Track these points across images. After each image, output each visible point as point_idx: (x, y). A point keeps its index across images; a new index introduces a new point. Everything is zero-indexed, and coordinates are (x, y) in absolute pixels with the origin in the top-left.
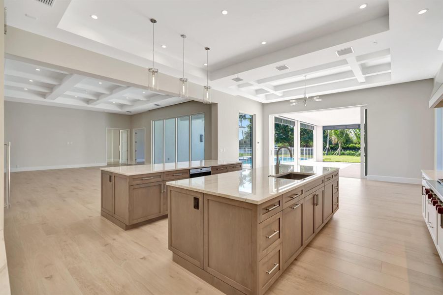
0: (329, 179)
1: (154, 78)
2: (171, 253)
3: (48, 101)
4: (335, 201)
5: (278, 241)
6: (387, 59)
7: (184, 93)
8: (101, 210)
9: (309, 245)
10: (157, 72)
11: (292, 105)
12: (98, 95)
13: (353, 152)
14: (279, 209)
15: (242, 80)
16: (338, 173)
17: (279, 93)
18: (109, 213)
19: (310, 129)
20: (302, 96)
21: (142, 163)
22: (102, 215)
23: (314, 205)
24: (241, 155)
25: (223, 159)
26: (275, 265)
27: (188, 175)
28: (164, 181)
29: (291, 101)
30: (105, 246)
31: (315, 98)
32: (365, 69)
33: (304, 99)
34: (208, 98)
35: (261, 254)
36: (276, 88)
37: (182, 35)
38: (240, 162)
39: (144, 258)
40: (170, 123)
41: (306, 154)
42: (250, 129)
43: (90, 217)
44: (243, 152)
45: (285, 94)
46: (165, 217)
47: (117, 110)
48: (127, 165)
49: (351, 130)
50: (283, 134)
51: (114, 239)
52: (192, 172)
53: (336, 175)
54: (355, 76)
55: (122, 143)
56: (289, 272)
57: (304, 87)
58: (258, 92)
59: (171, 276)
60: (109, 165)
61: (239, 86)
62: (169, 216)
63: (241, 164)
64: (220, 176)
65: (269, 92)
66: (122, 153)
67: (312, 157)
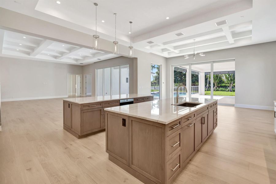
0: (211, 107)
1: (96, 41)
2: (108, 154)
3: (31, 57)
4: (215, 121)
5: (179, 148)
6: (250, 27)
7: (116, 51)
8: (64, 126)
9: (199, 150)
10: (98, 37)
11: (185, 58)
12: (62, 54)
13: (224, 89)
14: (180, 127)
15: (153, 43)
16: (217, 103)
17: (177, 51)
18: (68, 128)
19: (197, 74)
20: (192, 53)
21: (90, 96)
22: (64, 129)
23: (202, 124)
24: (152, 91)
25: (141, 93)
26: (177, 164)
27: (119, 104)
28: (103, 107)
29: (185, 56)
30: (66, 149)
31: (201, 54)
32: (234, 34)
33: (194, 55)
34: (131, 54)
35: (168, 157)
36: (175, 48)
37: (115, 14)
38: (152, 95)
39: (90, 158)
40: (107, 70)
41: (194, 90)
42: (158, 75)
43: (56, 130)
44: (153, 89)
45: (181, 51)
46: (103, 130)
47: (74, 62)
48: (81, 97)
49: (223, 75)
50: (179, 77)
51: (71, 145)
52: (121, 101)
53: (216, 104)
54: (227, 39)
55: (78, 83)
56: (186, 169)
57: (193, 47)
58: (163, 50)
59: (108, 170)
60: (69, 97)
61: (151, 46)
62: (106, 130)
63: (153, 96)
64: (139, 104)
65: (171, 50)
66: (77, 90)
67: (198, 92)
